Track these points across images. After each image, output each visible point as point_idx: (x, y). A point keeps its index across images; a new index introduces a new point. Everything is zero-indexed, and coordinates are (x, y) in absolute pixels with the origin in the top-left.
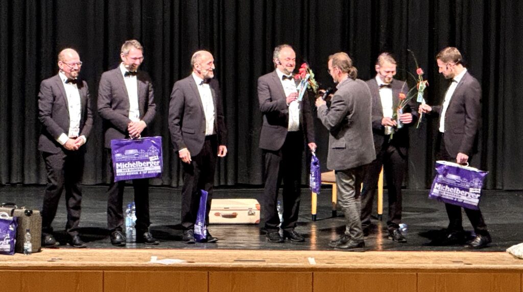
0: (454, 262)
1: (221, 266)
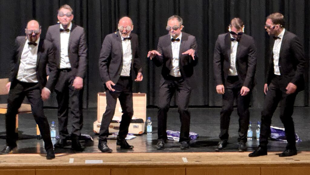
0: (287, 159)
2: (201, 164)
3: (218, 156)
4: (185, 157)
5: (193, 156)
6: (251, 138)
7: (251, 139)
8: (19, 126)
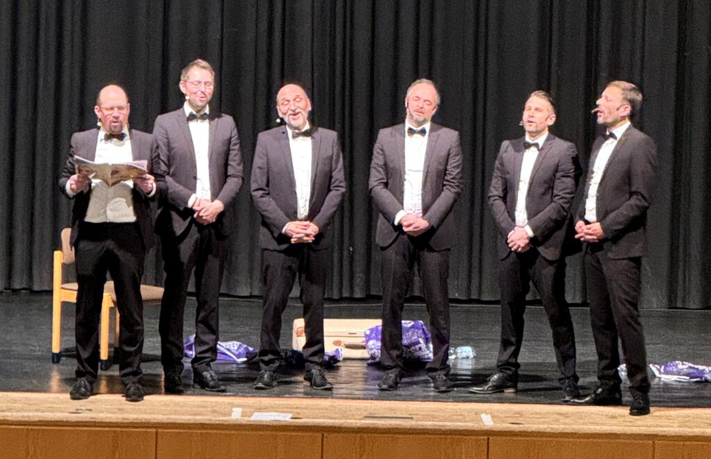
1: (343, 426)
2: (522, 429)
3: (560, 414)
4: (487, 414)
5: (506, 412)
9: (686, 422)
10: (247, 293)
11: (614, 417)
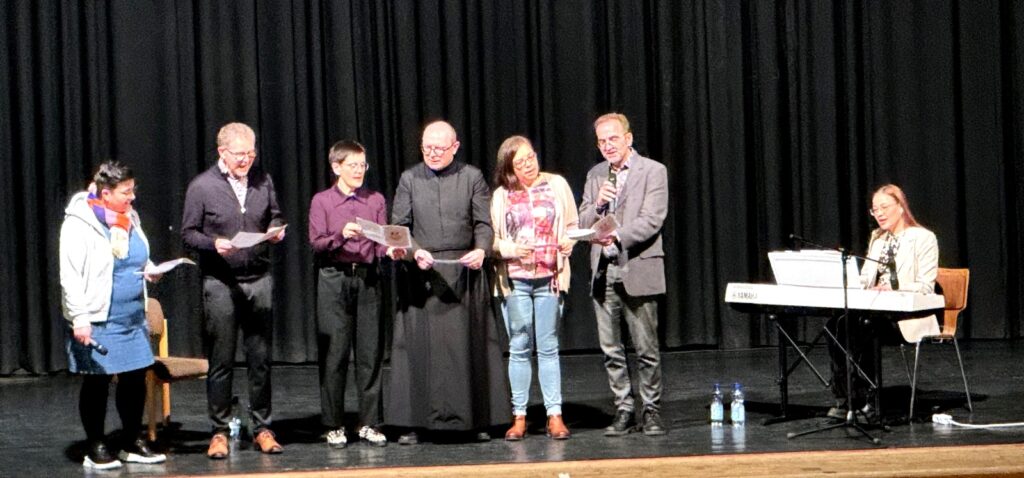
0: (805, 470)
3: (643, 468)
4: (564, 473)
5: (584, 469)
6: (718, 421)
7: (721, 424)
8: (171, 412)
9: (777, 468)
10: (301, 360)
11: (699, 468)
